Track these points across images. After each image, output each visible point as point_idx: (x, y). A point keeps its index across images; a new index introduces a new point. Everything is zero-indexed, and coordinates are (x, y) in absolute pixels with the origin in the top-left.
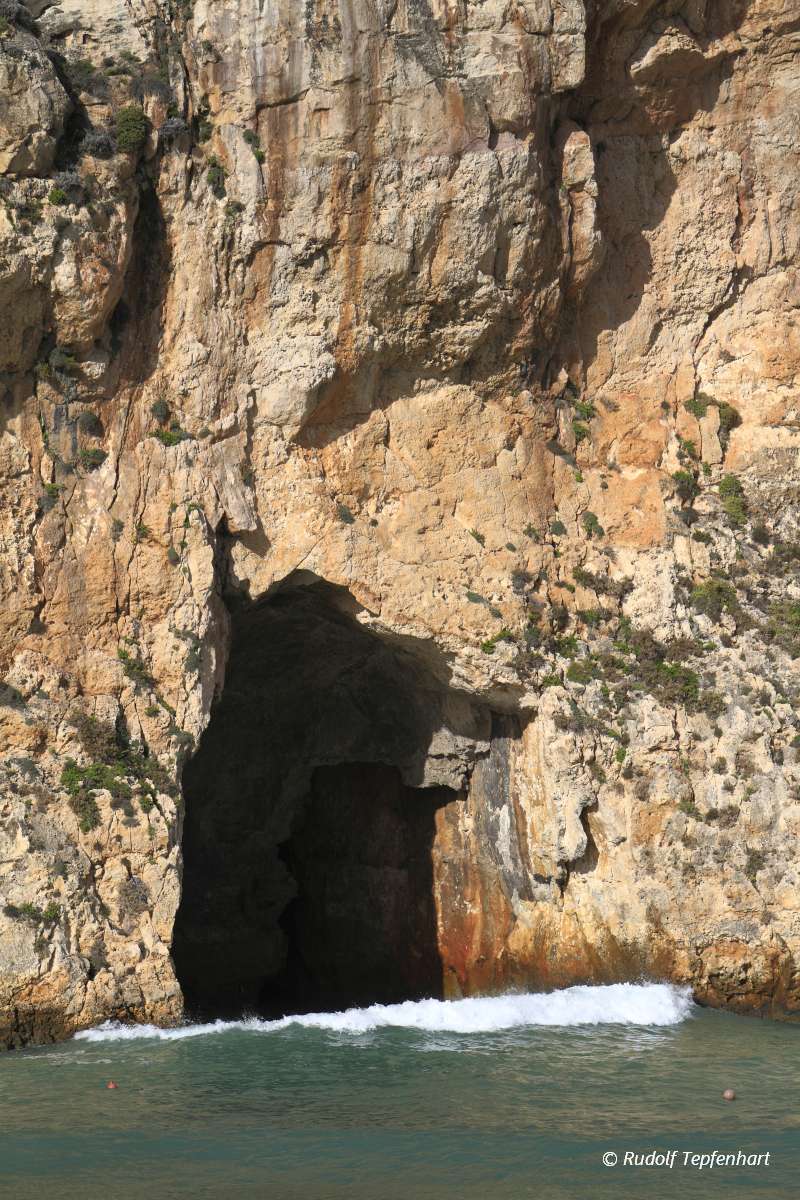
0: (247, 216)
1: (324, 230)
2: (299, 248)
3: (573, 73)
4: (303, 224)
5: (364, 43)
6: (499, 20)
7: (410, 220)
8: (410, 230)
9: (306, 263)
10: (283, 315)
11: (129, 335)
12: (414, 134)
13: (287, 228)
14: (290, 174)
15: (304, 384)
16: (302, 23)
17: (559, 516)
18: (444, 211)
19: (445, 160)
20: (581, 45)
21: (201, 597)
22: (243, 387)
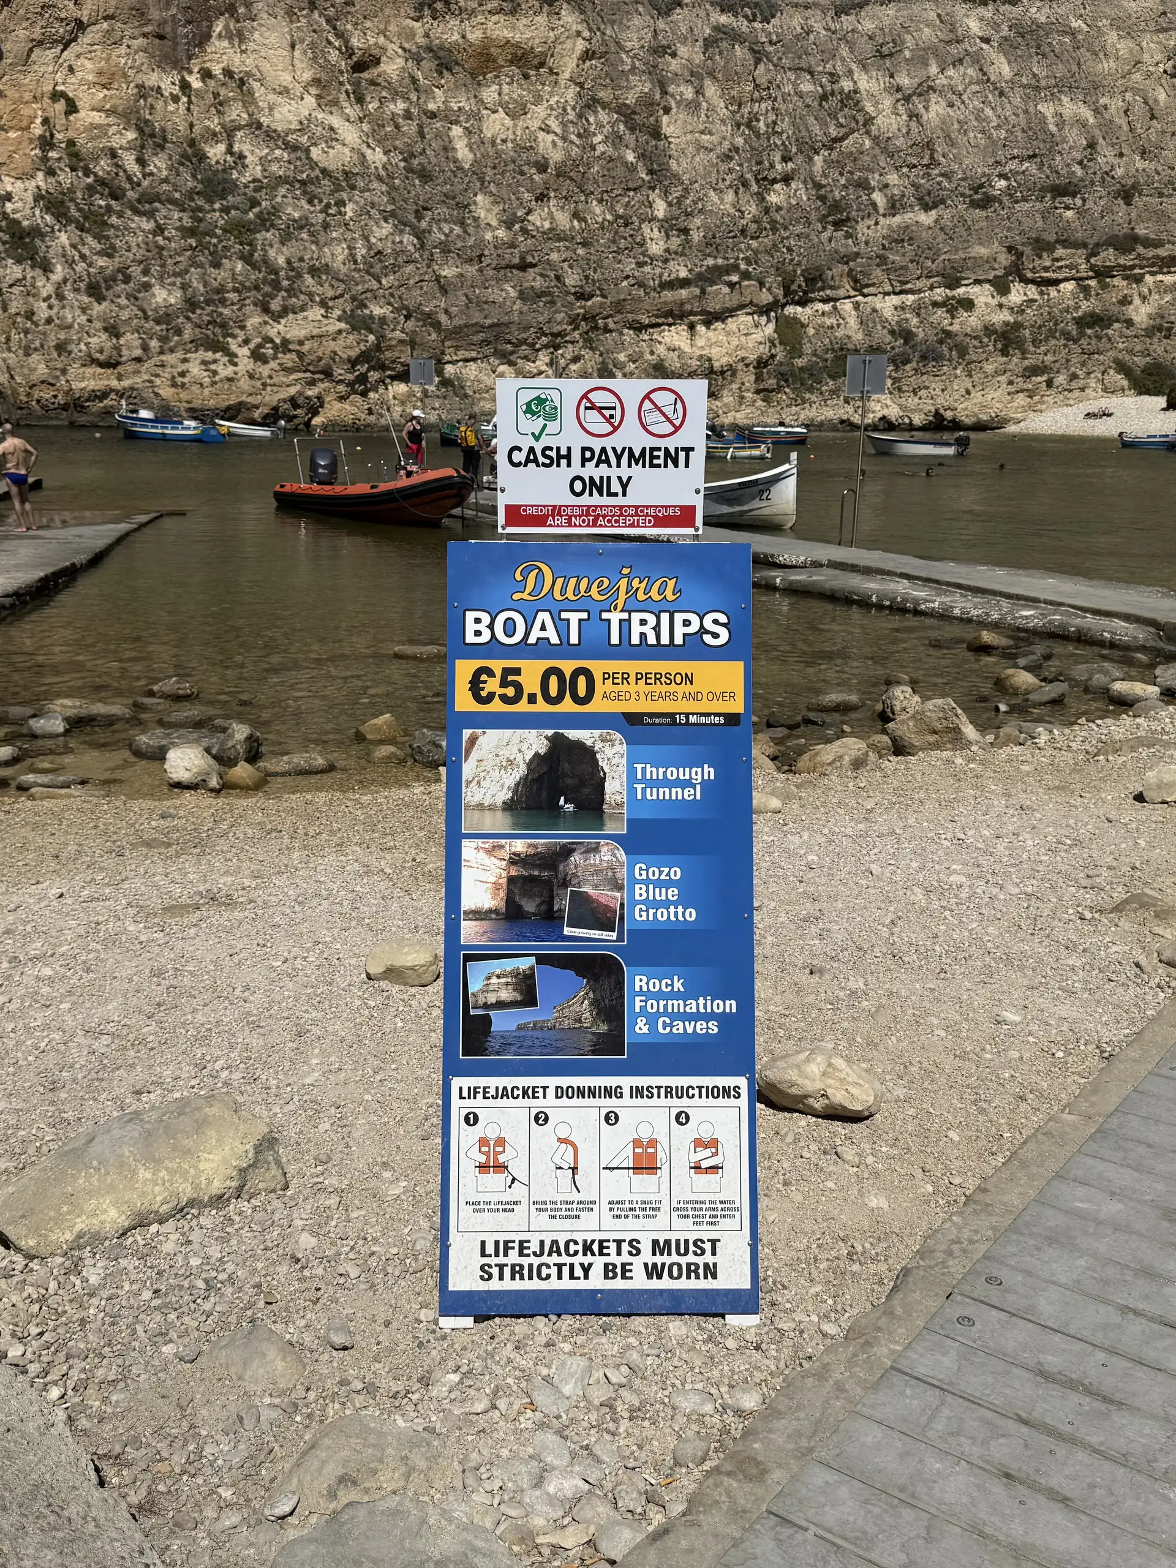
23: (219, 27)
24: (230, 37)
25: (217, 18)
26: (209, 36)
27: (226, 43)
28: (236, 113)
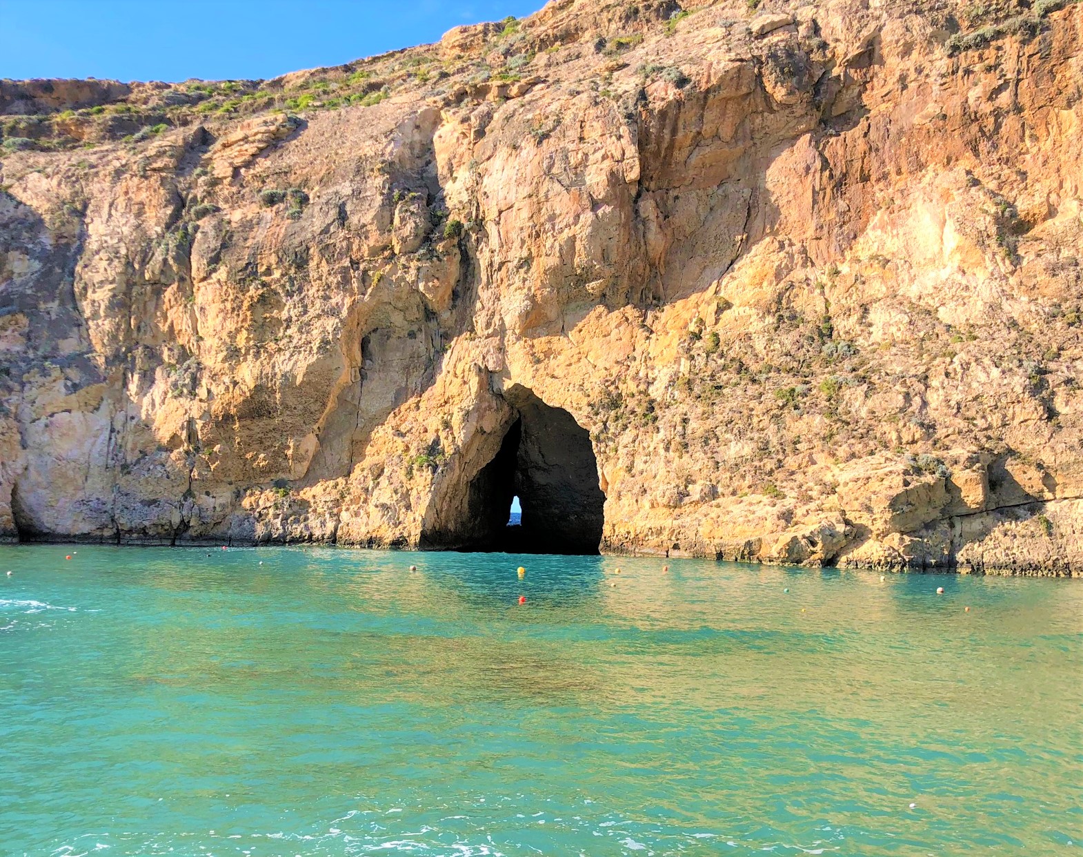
0: (496, 254)
1: (525, 254)
2: (516, 262)
3: (634, 174)
4: (516, 254)
5: (535, 180)
6: (600, 159)
7: (557, 244)
8: (558, 248)
9: (521, 267)
10: (513, 288)
11: (459, 302)
12: (557, 212)
13: (511, 255)
14: (510, 235)
15: (517, 314)
16: (514, 178)
17: (635, 354)
18: (573, 239)
19: (571, 220)
20: (637, 162)
21: (473, 396)
22: (497, 317)
23: (875, 220)
24: (883, 228)
25: (875, 214)
26: (863, 230)
27: (879, 232)
28: (876, 288)
